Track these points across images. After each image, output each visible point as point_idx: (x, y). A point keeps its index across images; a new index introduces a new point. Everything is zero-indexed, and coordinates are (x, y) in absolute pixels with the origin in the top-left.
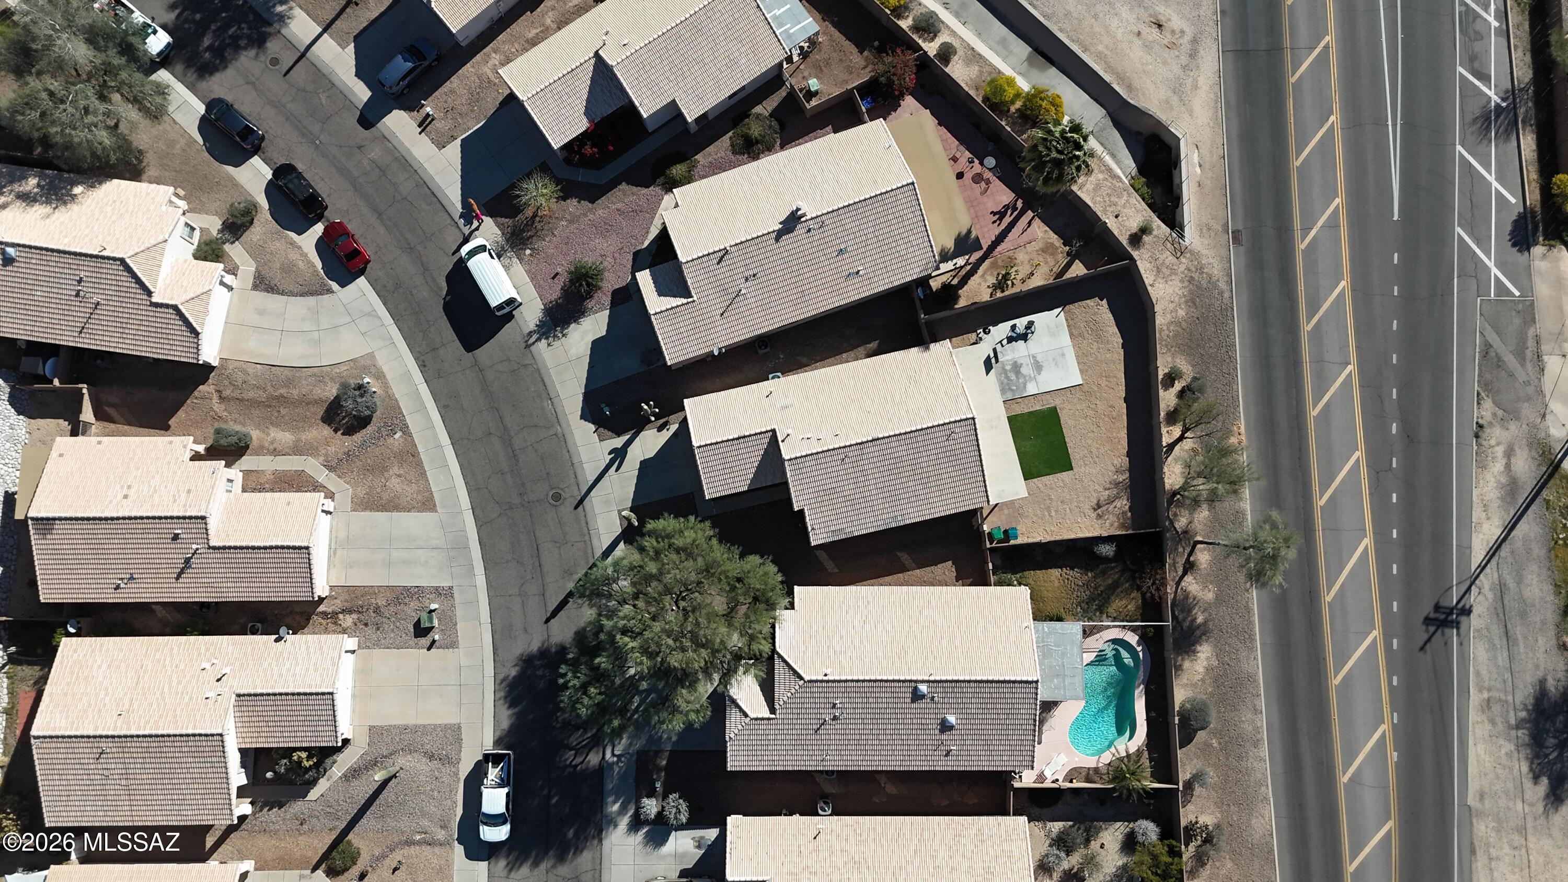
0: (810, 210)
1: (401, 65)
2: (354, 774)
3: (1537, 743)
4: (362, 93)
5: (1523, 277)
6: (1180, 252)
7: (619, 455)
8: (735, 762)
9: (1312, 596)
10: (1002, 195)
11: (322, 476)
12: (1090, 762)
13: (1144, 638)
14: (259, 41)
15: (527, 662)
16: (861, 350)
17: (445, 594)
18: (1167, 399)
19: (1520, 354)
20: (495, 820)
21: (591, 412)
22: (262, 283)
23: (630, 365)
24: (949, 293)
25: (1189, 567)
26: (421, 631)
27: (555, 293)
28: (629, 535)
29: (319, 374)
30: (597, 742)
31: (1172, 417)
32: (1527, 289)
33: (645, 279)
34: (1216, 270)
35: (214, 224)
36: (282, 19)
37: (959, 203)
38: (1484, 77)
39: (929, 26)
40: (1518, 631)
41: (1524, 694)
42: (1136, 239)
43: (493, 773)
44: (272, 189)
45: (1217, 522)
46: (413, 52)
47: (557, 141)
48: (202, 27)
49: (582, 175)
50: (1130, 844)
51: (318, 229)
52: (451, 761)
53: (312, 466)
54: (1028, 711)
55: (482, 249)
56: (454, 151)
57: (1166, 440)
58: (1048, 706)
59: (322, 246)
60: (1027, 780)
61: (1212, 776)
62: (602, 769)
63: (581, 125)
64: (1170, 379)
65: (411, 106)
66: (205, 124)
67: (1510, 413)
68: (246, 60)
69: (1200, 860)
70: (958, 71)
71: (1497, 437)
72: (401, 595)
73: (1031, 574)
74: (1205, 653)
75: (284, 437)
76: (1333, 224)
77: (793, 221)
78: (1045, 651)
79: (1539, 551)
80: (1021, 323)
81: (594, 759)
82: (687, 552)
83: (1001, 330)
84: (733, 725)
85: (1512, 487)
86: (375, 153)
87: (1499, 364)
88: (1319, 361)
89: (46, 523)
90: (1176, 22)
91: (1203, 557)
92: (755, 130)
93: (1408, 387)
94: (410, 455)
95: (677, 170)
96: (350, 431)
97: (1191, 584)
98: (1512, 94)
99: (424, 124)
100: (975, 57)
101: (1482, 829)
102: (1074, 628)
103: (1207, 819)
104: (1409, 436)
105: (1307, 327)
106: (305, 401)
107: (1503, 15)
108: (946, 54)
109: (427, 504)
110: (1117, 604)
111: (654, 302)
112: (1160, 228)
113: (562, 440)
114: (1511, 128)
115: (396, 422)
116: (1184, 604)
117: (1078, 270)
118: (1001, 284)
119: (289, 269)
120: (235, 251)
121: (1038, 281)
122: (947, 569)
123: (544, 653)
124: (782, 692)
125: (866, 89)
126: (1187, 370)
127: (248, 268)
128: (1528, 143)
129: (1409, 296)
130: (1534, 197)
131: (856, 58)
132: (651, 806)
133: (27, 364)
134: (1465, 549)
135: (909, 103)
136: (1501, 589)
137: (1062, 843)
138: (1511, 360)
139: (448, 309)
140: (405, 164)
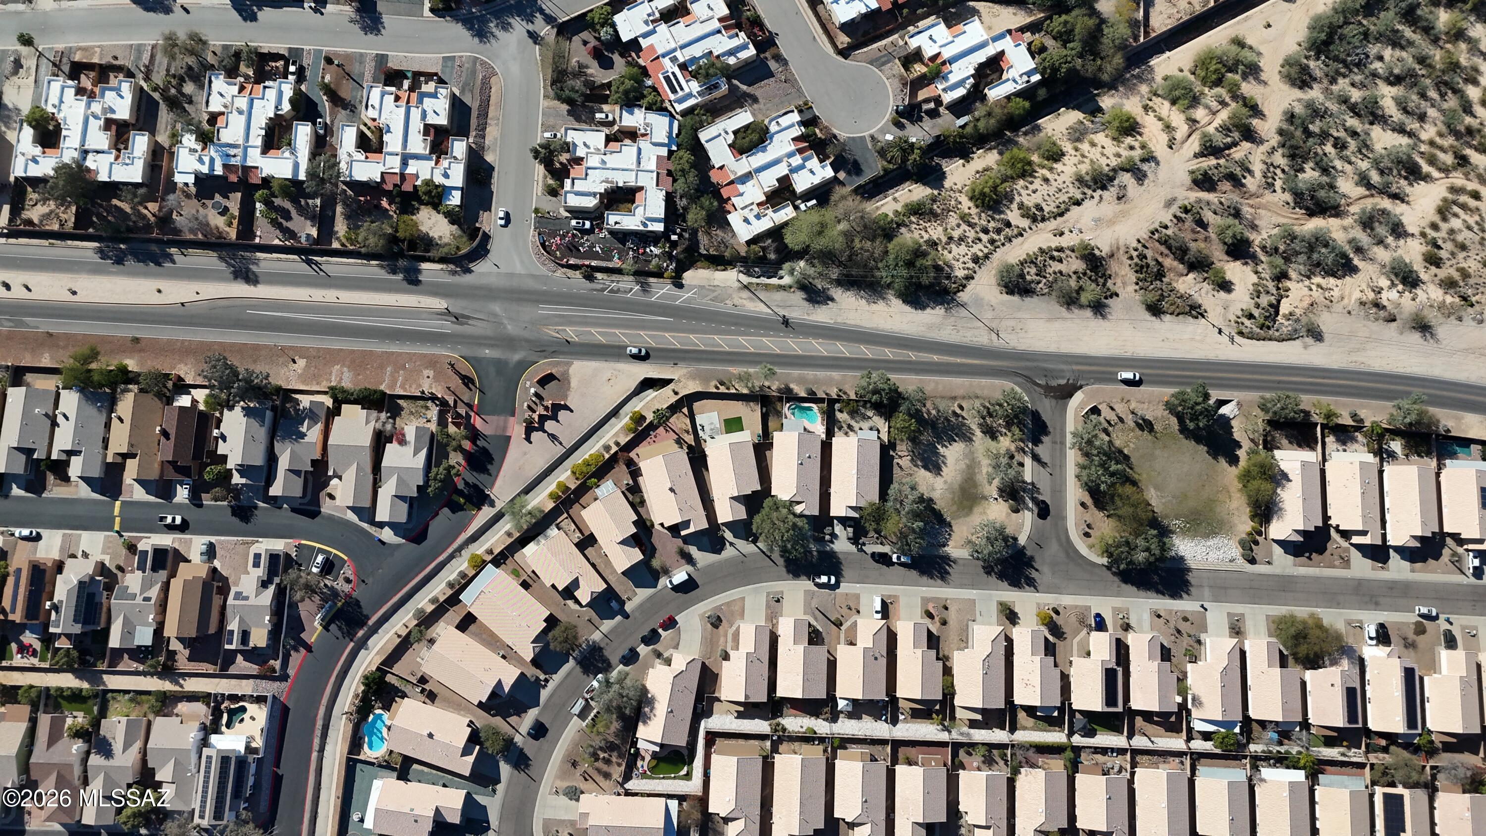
0: (669, 486)
1: (614, 604)
2: (816, 619)
3: (818, 303)
4: (619, 618)
5: (692, 287)
6: (679, 381)
7: (731, 544)
8: (816, 513)
9: (778, 355)
10: (661, 430)
11: (734, 628)
12: (820, 419)
13: (787, 402)
14: (601, 649)
15: (789, 572)
16: (705, 473)
17: (768, 594)
18: (723, 389)
19: (714, 291)
20: (829, 579)
21: (718, 551)
22: (676, 647)
23: (705, 540)
24: (690, 447)
25: (769, 388)
26: (778, 601)
27: (683, 561)
28: (755, 542)
29: (704, 630)
30: (811, 552)
31: (728, 389)
32: (695, 287)
33: (683, 533)
34: (684, 371)
35: (658, 660)
36: (594, 642)
37: (665, 443)
38: (631, 289)
39: (607, 448)
40: (789, 303)
41: (806, 304)
42: (676, 393)
43: (817, 580)
44: (647, 644)
45: (758, 379)
46: (609, 600)
47: (642, 557)
48: (595, 666)
49: (648, 552)
50: (841, 411)
51: (660, 631)
52: (814, 592)
53: (731, 632)
54: (807, 435)
55: (671, 582)
56: (638, 590)
57: (734, 391)
58: (805, 429)
59: (665, 630)
60: (824, 436)
61: (824, 388)
62: (818, 551)
63: (637, 549)
64: (717, 388)
65: (624, 603)
66: (626, 665)
67: (730, 296)
68: (606, 653)
69: (845, 393)
70: (623, 440)
71: (737, 301)
72: (768, 606)
73: (770, 430)
74: (792, 386)
75: (722, 640)
76: (673, 337)
77: (672, 490)
78: (791, 430)
79: (768, 294)
80: (699, 428)
81: (815, 553)
82: (763, 521)
83: (701, 433)
84: (807, 513)
85: (750, 299)
86: (637, 614)
87: (716, 297)
88: (713, 346)
89: (746, 696)
90: (608, 375)
91: (767, 384)
92: (638, 500)
93: (722, 323)
94: (728, 604)
95: (648, 524)
96: (721, 621)
97: (774, 388)
98: (637, 283)
99: (629, 599)
100: (616, 434)
101: (839, 320)
102: (784, 421)
103: (836, 390)
104: (735, 324)
105: (703, 348)
106: (712, 634)
107: (613, 281)
108: (617, 444)
109: (743, 599)
110: (779, 408)
111: (692, 529)
112: (671, 386)
113: (726, 560)
114: (648, 284)
115: (719, 608)
116: (779, 390)
117: (685, 410)
118: (688, 432)
119: (672, 639)
120: (666, 655)
121: (688, 421)
122: (767, 453)
123: (786, 567)
124: (799, 499)
125: (628, 466)
126: (714, 383)
127: (671, 651)
128: (652, 280)
129: (695, 319)
130: (669, 281)
131: (616, 469)
132: (827, 537)
133: (699, 711)
134: (767, 314)
135: (632, 455)
136: (778, 306)
137: (840, 428)
138: (715, 294)
139: (686, 592)
140: (641, 605)
